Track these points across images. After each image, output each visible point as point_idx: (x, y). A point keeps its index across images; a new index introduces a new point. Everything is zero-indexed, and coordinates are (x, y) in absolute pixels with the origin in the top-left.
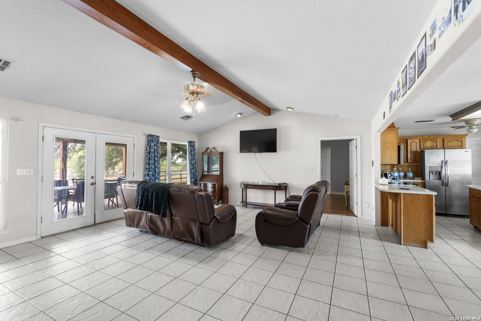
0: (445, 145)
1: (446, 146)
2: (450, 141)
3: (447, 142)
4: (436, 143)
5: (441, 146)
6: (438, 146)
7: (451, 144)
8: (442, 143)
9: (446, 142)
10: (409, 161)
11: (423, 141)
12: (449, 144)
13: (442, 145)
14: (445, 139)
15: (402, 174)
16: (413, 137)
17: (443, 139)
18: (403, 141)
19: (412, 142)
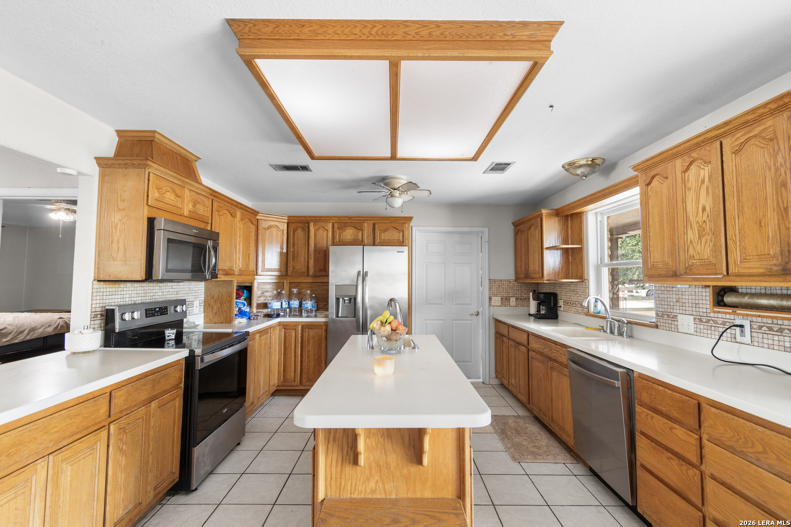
0: (376, 237)
1: (377, 241)
2: (385, 231)
3: (380, 232)
4: (361, 232)
5: (370, 240)
6: (365, 240)
7: (386, 236)
8: (372, 234)
9: (377, 232)
10: (311, 272)
11: (338, 228)
12: (382, 237)
13: (371, 237)
14: (376, 226)
15: (295, 303)
16: (318, 220)
17: (374, 225)
18: (302, 225)
19: (318, 229)
